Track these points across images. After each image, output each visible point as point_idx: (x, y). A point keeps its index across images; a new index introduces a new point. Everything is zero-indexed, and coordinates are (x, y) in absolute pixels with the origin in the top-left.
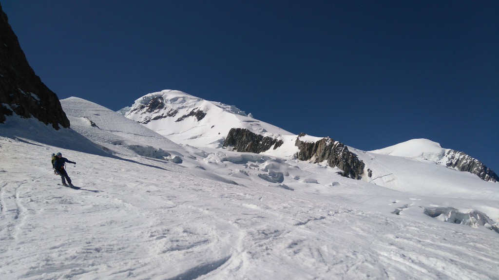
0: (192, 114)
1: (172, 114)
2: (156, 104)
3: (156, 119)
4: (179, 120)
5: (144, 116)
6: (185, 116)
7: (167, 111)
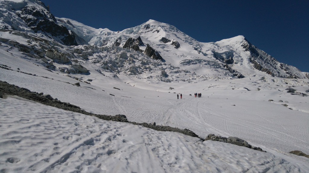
0: (156, 31)
1: (151, 31)
2: (148, 27)
3: (148, 32)
4: (153, 32)
5: (145, 31)
6: (155, 31)
7: (150, 29)
